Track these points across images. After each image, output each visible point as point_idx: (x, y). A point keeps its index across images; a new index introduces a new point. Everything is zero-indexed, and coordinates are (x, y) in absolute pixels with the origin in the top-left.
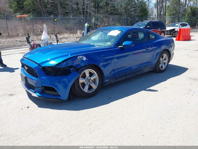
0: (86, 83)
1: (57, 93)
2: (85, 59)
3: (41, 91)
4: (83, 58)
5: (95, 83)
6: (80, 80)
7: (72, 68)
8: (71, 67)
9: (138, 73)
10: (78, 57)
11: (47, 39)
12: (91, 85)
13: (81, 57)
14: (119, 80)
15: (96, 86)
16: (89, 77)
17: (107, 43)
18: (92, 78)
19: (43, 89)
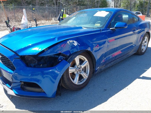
0: (76, 73)
1: (41, 90)
2: (76, 44)
3: (20, 86)
4: (74, 43)
5: (85, 72)
6: (70, 70)
7: (61, 56)
8: (60, 54)
9: (125, 57)
10: (68, 42)
11: (26, 23)
12: (82, 74)
13: (71, 41)
14: (108, 66)
15: (87, 75)
16: (79, 65)
17: (96, 24)
18: (83, 66)
19: (22, 85)
